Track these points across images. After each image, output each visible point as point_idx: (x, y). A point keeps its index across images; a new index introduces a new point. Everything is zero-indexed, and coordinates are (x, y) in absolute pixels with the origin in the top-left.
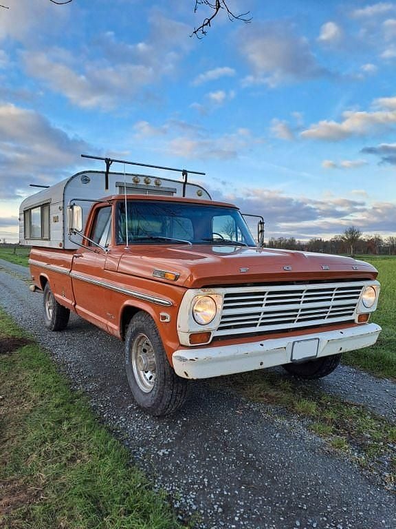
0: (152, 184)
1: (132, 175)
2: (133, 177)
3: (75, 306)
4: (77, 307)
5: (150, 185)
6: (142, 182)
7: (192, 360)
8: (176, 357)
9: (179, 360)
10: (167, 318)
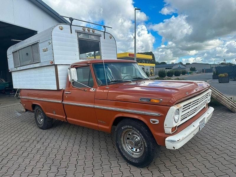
0: (91, 32)
1: (82, 27)
2: (82, 28)
3: (66, 118)
4: (68, 118)
5: (90, 32)
6: (86, 31)
7: (178, 141)
8: (168, 141)
9: (171, 142)
10: (157, 122)
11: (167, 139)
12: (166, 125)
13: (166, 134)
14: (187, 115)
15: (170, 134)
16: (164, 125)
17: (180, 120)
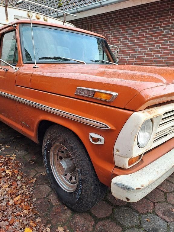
0: (42, 20)
6: (34, 18)
7: (139, 189)
8: (117, 184)
9: (122, 188)
10: (101, 141)
11: (115, 180)
12: (118, 151)
13: (117, 167)
14: (170, 131)
15: (125, 169)
16: (115, 150)
17: (152, 139)
